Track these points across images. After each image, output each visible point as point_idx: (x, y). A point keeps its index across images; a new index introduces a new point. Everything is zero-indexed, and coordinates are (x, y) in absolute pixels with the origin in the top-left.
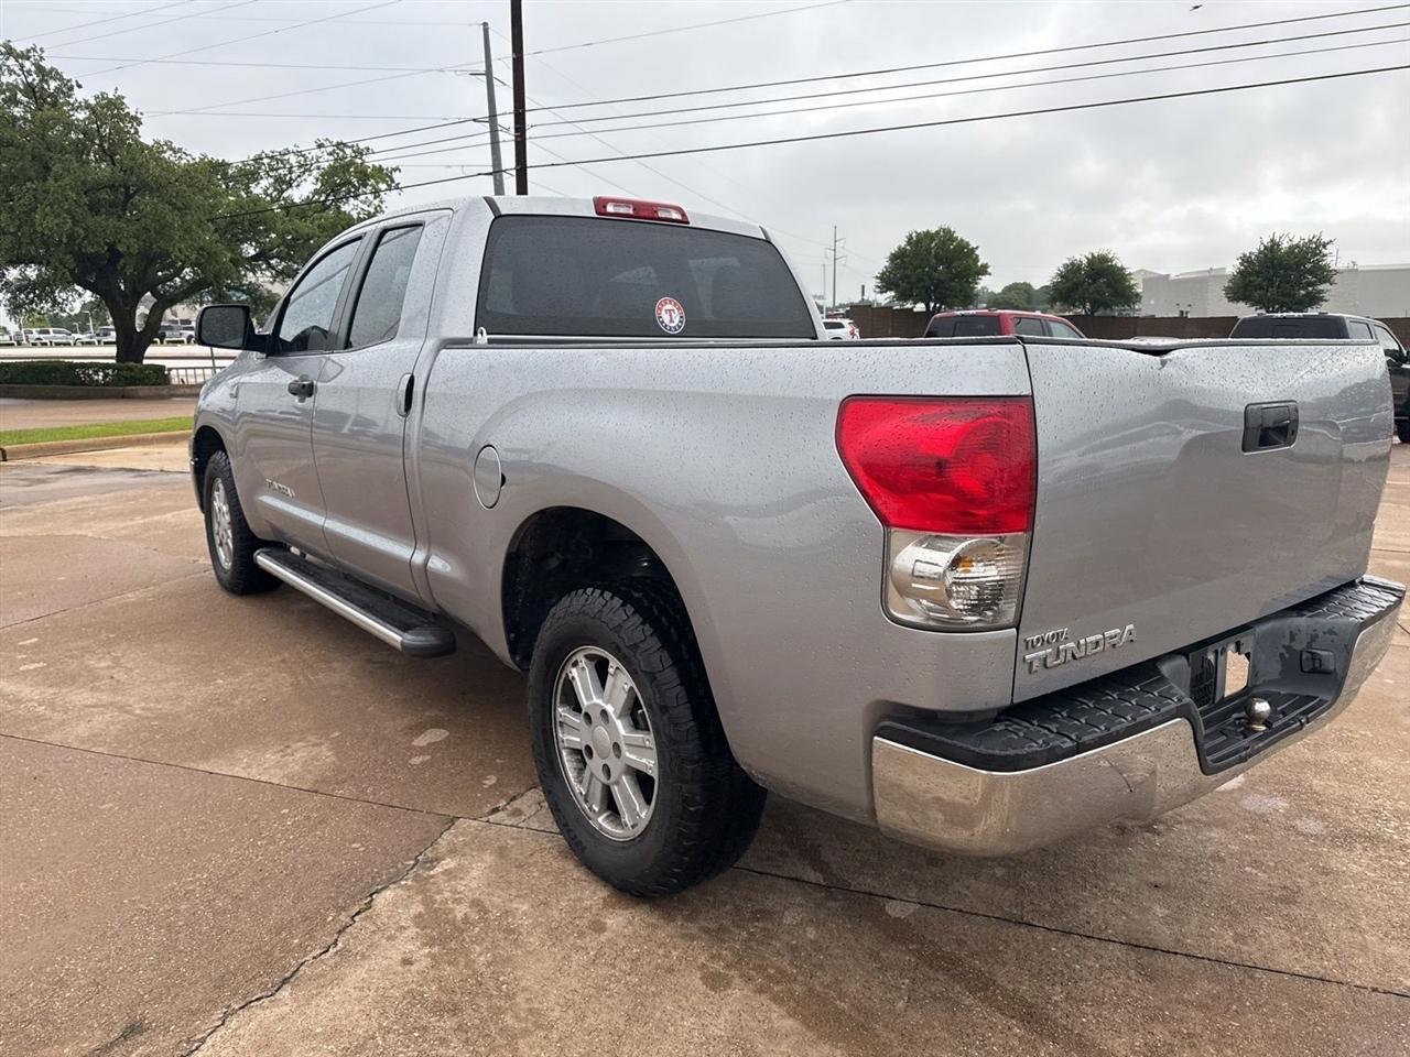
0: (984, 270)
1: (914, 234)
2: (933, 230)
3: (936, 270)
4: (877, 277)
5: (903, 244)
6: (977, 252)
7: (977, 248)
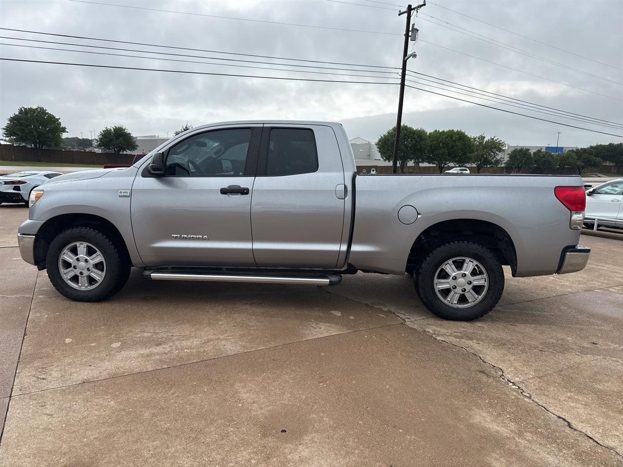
0: (64, 130)
1: (23, 109)
2: (34, 107)
3: (39, 128)
4: (4, 129)
5: (17, 113)
6: (60, 121)
7: (59, 119)
